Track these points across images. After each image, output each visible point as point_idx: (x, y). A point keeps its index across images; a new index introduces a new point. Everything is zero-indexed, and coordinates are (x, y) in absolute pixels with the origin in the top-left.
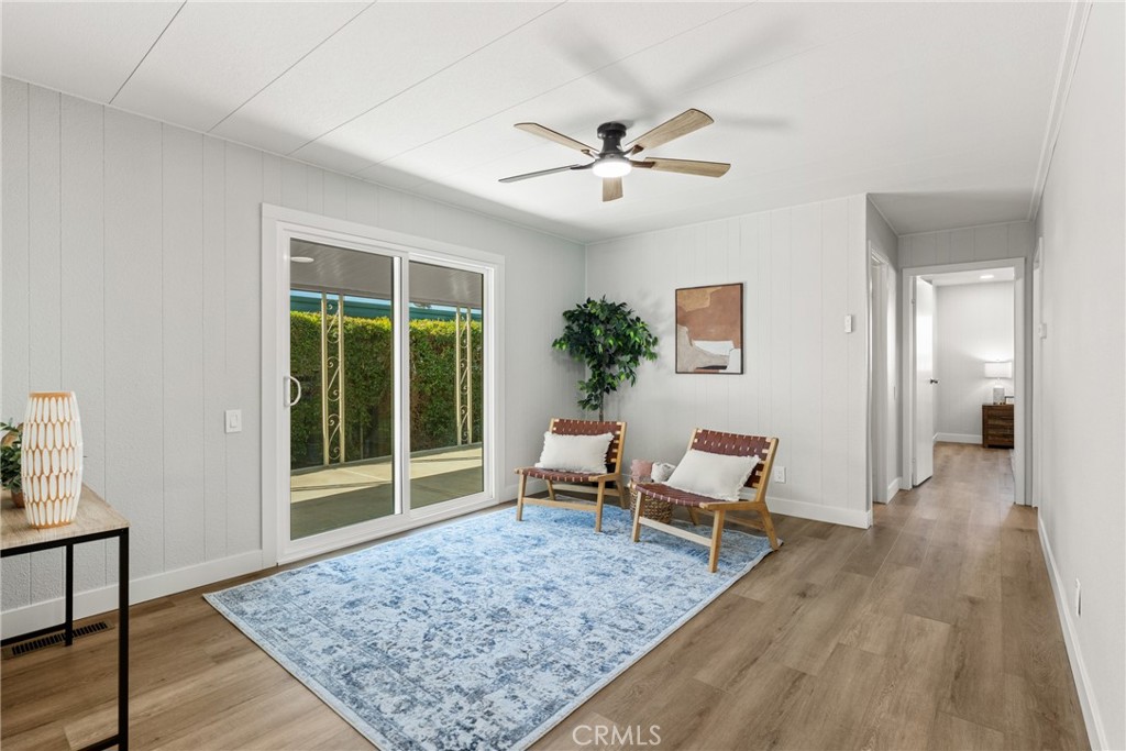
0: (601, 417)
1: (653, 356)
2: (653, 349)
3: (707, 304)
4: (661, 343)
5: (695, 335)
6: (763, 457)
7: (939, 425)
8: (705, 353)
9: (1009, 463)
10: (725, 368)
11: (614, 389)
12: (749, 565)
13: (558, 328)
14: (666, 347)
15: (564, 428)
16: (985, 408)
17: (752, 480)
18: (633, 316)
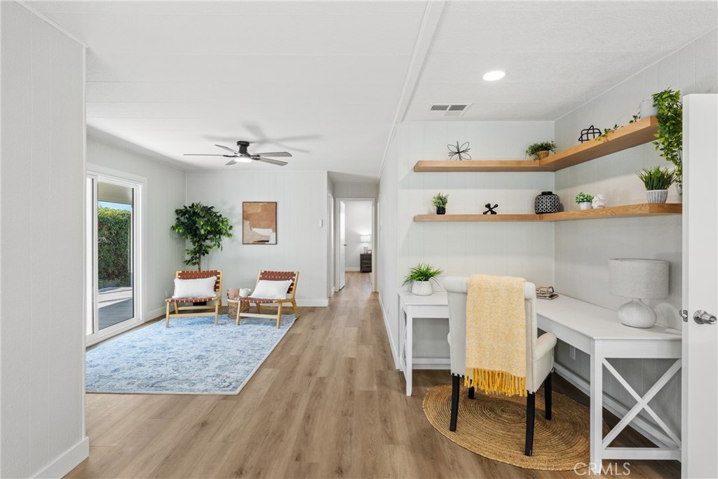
0: (199, 269)
1: (230, 235)
2: (230, 232)
3: (259, 211)
4: (234, 229)
5: (253, 226)
6: (293, 280)
7: (347, 265)
8: (258, 235)
9: (370, 278)
10: (268, 241)
11: (207, 253)
12: (291, 324)
13: (172, 219)
14: (237, 231)
15: (185, 276)
16: (362, 255)
17: (290, 290)
18: (218, 214)
